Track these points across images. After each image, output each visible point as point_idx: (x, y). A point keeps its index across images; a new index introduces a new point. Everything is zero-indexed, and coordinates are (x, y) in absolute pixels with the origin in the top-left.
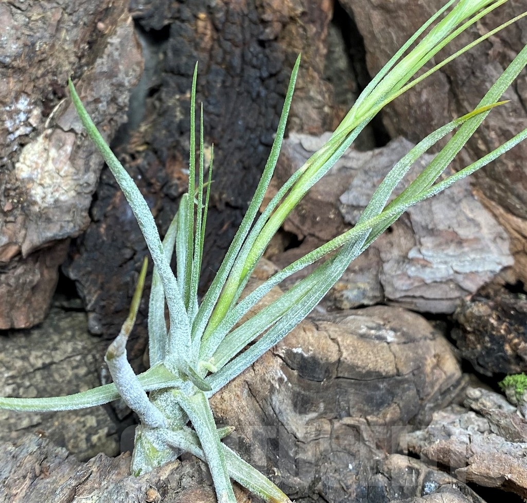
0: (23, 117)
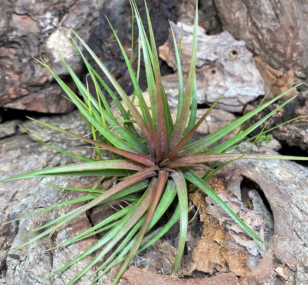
0: (49, 21)
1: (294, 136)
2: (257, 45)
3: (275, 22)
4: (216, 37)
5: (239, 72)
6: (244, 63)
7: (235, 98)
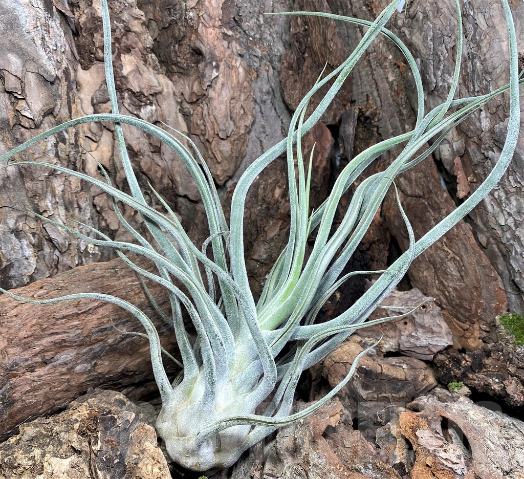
1: (482, 383)
2: (444, 301)
3: (461, 282)
4: (407, 293)
5: (429, 324)
6: (433, 316)
7: (426, 347)
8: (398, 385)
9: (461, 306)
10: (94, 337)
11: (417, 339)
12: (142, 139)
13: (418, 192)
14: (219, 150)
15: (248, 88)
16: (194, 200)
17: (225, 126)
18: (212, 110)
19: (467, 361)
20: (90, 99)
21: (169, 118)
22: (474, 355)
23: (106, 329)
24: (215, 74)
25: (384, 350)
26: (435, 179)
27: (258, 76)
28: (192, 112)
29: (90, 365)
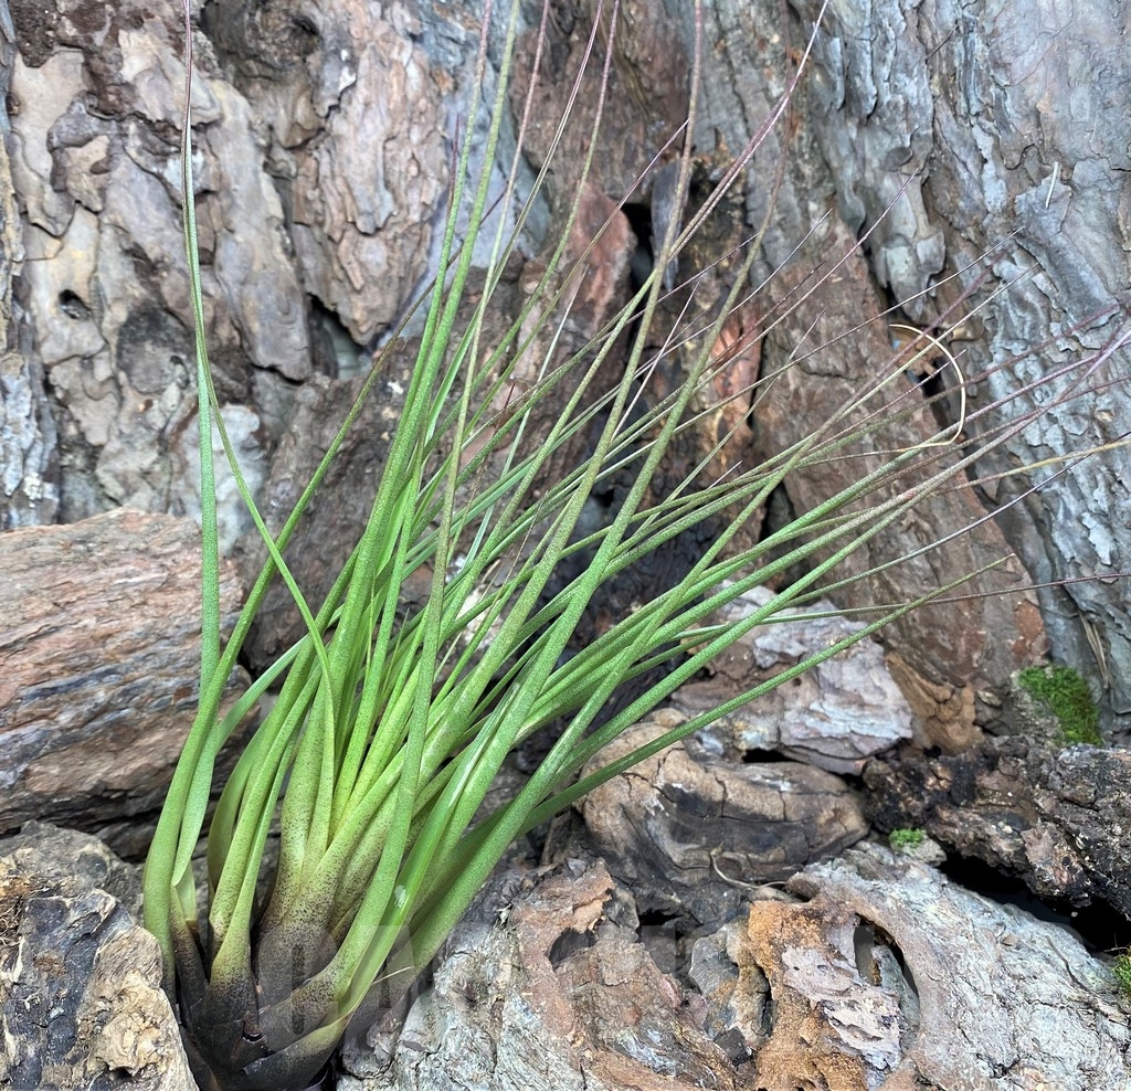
1: (971, 835)
2: (893, 630)
3: (933, 585)
4: (806, 611)
5: (855, 686)
6: (864, 666)
7: (844, 739)
8: (765, 831)
9: (931, 643)
10: (23, 709)
11: (822, 720)
12: (167, 233)
13: (835, 363)
14: (358, 260)
15: (428, 114)
16: (295, 377)
17: (372, 204)
18: (341, 165)
19: (939, 778)
20: (45, 137)
21: (237, 182)
22: (958, 763)
23: (54, 690)
24: (346, 78)
25: (743, 746)
26: (875, 334)
27: (456, 87)
28: (294, 170)
29: (12, 774)
